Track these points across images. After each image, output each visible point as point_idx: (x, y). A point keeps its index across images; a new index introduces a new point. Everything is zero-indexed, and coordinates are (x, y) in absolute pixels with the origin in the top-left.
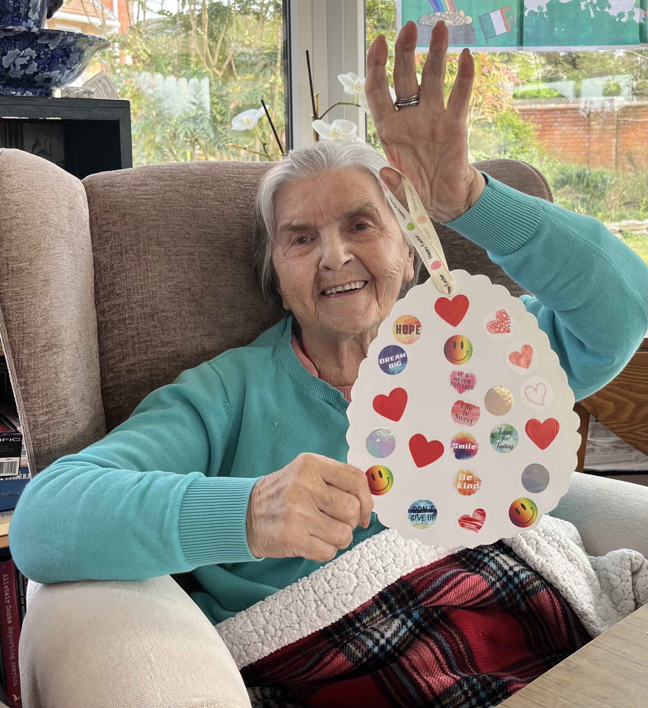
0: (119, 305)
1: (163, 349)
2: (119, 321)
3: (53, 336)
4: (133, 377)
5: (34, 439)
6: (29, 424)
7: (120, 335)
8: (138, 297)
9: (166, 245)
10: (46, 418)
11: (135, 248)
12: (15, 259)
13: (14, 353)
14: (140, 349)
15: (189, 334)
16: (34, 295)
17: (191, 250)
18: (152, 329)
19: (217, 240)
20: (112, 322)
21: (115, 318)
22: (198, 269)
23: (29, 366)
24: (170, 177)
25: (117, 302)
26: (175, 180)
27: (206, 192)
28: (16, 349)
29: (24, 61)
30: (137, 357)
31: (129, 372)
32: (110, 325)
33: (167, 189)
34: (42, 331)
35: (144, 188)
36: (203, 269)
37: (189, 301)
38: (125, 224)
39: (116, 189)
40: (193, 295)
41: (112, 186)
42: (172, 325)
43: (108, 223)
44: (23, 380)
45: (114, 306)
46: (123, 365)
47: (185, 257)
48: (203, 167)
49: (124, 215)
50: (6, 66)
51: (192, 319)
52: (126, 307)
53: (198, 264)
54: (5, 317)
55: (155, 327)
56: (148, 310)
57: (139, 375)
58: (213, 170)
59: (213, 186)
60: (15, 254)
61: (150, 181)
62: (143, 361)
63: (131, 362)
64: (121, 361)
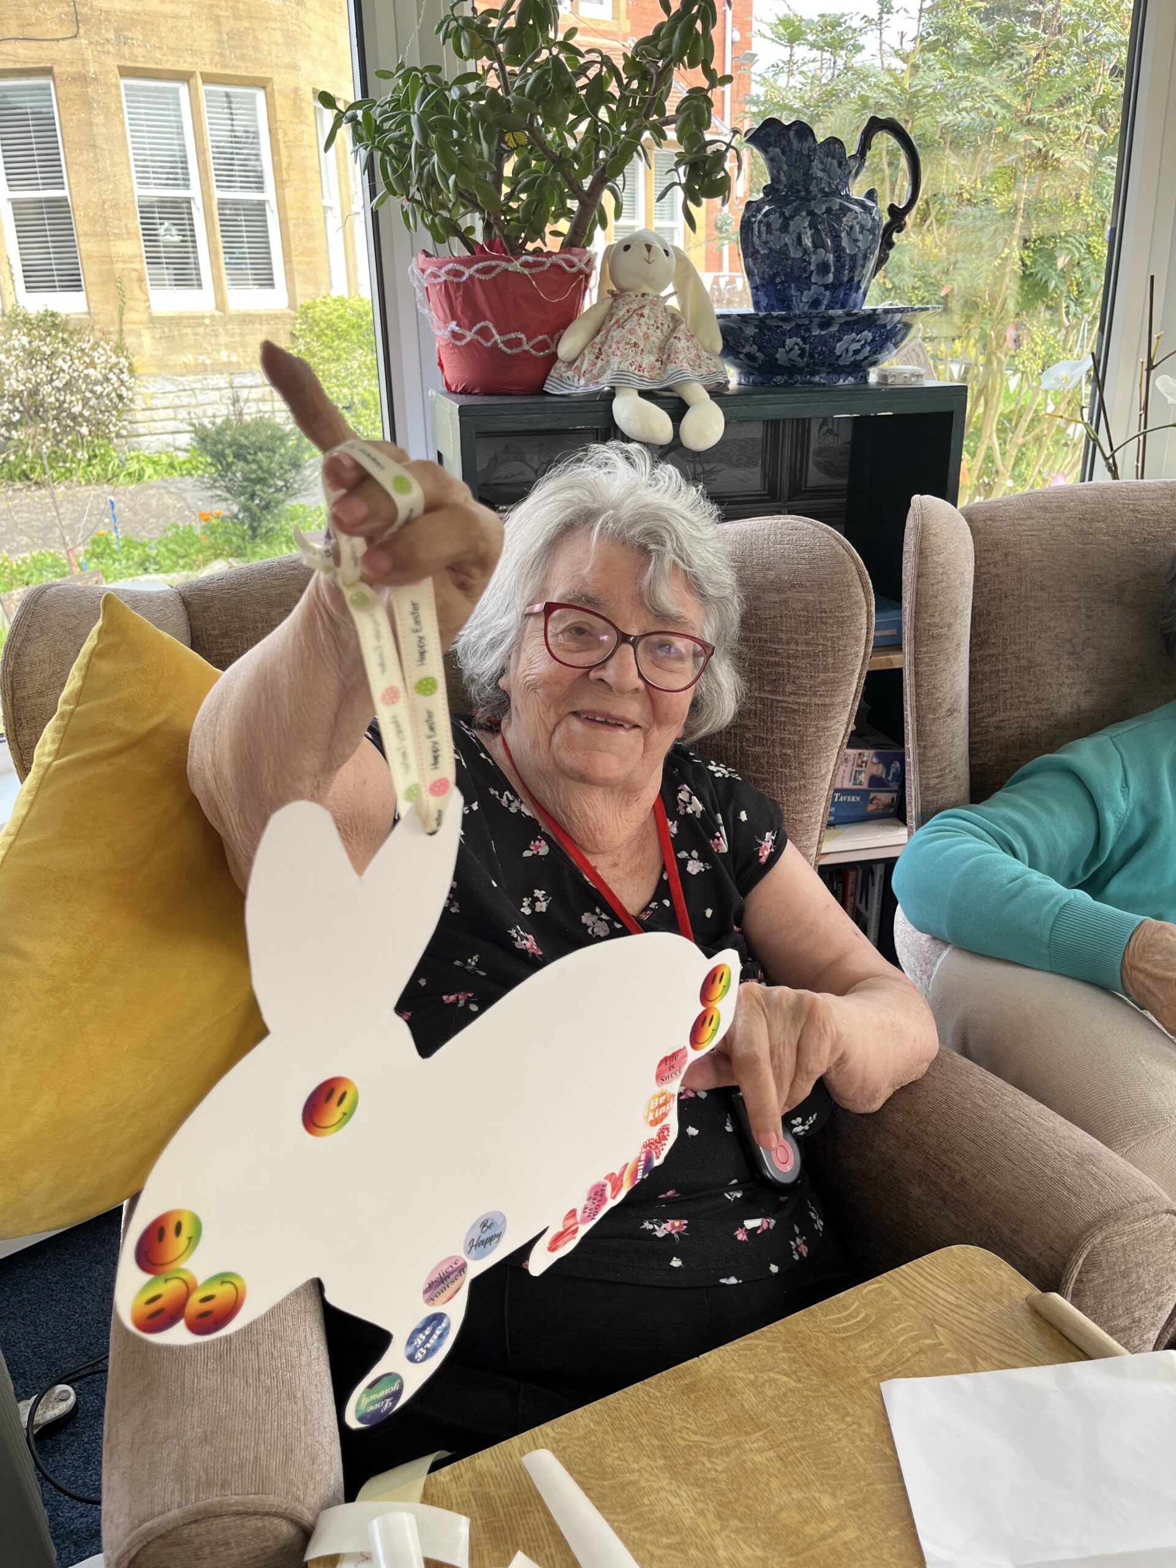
0: (993, 655)
1: (1036, 707)
2: (992, 672)
3: (956, 701)
4: (1002, 734)
5: (923, 800)
6: (921, 786)
7: (991, 688)
8: (1016, 648)
9: (1051, 590)
10: (937, 781)
11: (1016, 593)
12: (936, 626)
13: (918, 716)
14: (1012, 705)
15: (1065, 690)
16: (948, 660)
17: (1076, 595)
18: (1026, 684)
19: (1106, 583)
20: (984, 674)
21: (987, 669)
22: (1083, 617)
23: (931, 730)
24: (1058, 507)
25: (991, 652)
26: (1063, 512)
27: (1097, 525)
28: (922, 713)
29: (857, 346)
30: (1008, 713)
31: (998, 728)
32: (980, 676)
33: (1055, 523)
34: (949, 696)
35: (1029, 522)
36: (1088, 617)
37: (1069, 654)
38: (1008, 565)
39: (998, 524)
40: (1074, 647)
41: (994, 521)
42: (1049, 680)
43: (988, 564)
44: (923, 743)
45: (988, 656)
46: (992, 720)
47: (1069, 603)
48: (1093, 492)
49: (1006, 555)
50: (838, 354)
51: (1070, 674)
52: (1001, 658)
53: (1083, 611)
54: (916, 681)
55: (1030, 681)
56: (1023, 662)
57: (1009, 732)
58: (1105, 496)
59: (1106, 517)
60: (937, 619)
61: (1036, 513)
62: (1014, 718)
63: (1001, 718)
64: (989, 716)
